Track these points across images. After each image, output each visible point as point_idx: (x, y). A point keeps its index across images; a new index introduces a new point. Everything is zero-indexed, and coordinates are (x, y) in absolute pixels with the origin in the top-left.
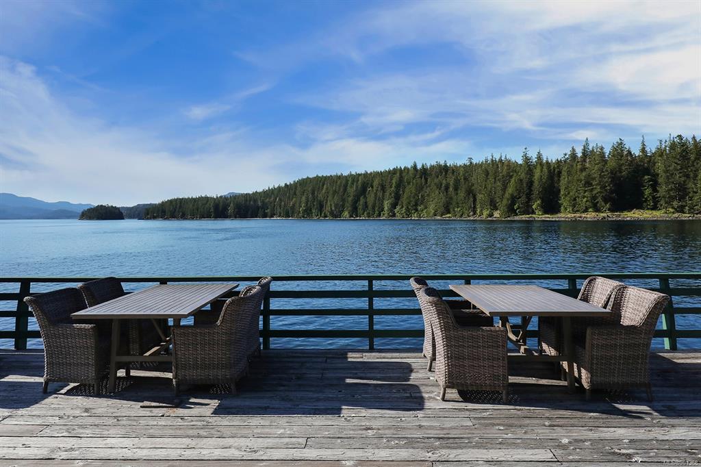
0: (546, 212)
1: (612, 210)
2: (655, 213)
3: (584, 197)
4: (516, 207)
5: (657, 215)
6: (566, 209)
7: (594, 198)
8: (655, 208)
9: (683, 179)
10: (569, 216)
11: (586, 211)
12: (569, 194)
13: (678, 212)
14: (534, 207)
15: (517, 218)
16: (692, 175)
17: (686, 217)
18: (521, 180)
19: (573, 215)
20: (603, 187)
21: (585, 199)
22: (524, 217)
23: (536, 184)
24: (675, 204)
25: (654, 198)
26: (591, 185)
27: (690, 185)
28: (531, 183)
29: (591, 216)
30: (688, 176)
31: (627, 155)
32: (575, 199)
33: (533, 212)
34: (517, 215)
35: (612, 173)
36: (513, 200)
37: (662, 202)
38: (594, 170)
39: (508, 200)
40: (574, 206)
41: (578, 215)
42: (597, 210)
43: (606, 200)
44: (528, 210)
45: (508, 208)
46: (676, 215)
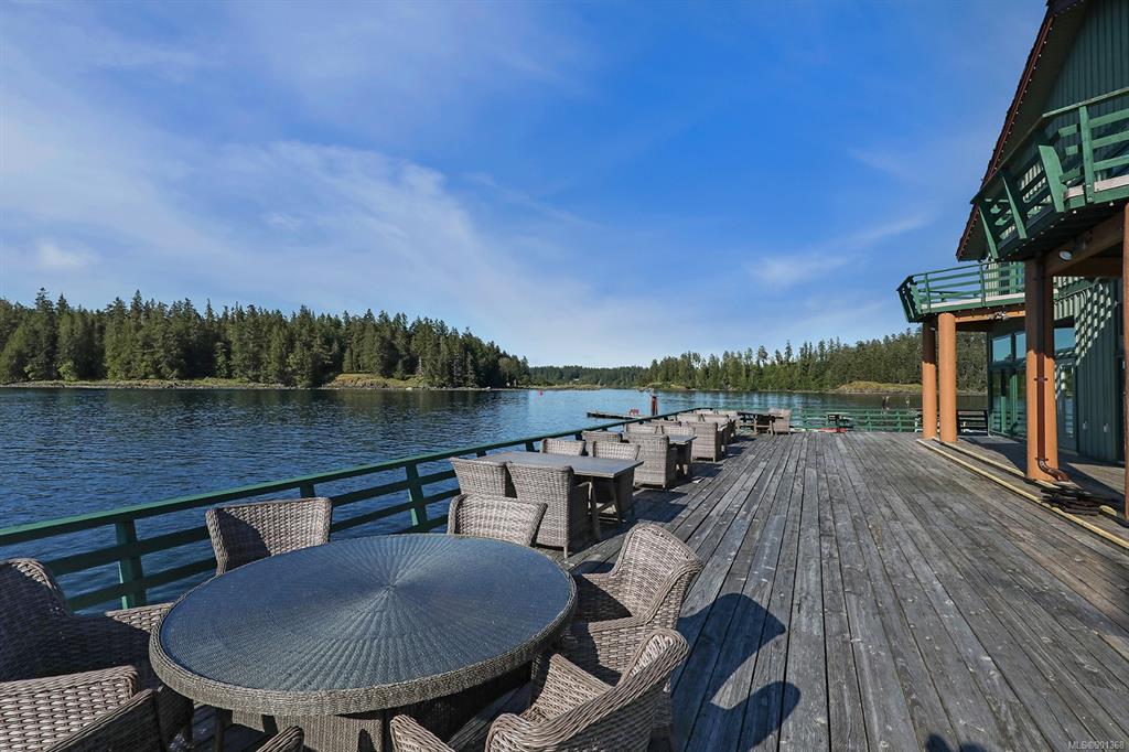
0: (82, 377)
1: (180, 377)
2: (229, 381)
3: (142, 361)
4: (26, 369)
5: (233, 384)
6: (115, 374)
7: (157, 362)
8: (229, 376)
9: (256, 349)
10: (122, 382)
11: (146, 377)
12: (119, 355)
13: (253, 381)
14: (61, 370)
15: (28, 385)
16: (265, 345)
17: (261, 386)
18: (36, 332)
19: (127, 382)
20: (168, 351)
21: (144, 364)
22: (44, 384)
23: (63, 339)
24: (250, 373)
25: (228, 366)
26: (152, 347)
27: (264, 355)
28: (54, 339)
29: (153, 383)
30: (261, 347)
31: (195, 318)
32: (129, 363)
33: (59, 377)
34: (29, 380)
35: (178, 335)
36: (22, 358)
37: (237, 371)
38: (157, 331)
39: (11, 358)
40: (128, 371)
41: (135, 382)
42: (161, 377)
43: (172, 367)
44: (49, 372)
45: (12, 369)
46: (252, 384)
